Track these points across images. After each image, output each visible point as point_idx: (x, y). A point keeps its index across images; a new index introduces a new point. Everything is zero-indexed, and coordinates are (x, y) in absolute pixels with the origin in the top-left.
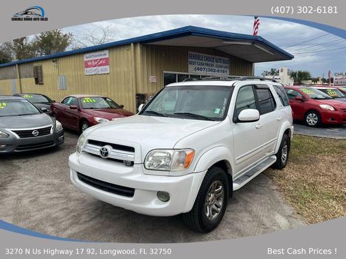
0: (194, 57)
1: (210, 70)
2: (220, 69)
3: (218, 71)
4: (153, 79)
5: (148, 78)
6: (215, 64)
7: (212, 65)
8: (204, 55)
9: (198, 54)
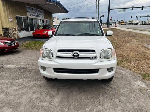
0: (29, 9)
1: (37, 16)
2: (41, 16)
3: (40, 17)
4: (11, 19)
5: (8, 19)
6: (38, 13)
7: (37, 14)
8: (33, 8)
9: (30, 7)
